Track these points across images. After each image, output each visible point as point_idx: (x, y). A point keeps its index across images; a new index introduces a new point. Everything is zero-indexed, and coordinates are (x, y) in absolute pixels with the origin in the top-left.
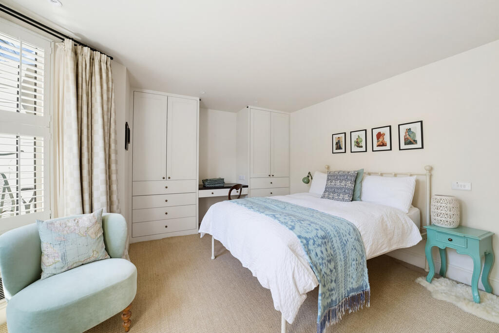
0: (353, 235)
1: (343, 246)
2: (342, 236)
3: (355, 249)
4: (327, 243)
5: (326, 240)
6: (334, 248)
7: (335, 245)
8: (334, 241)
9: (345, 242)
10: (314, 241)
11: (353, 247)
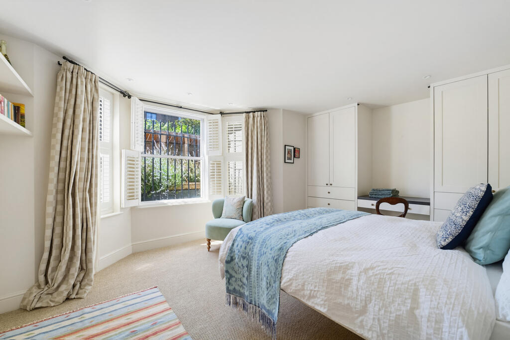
0: (275, 252)
1: (260, 255)
2: (265, 246)
3: (268, 266)
4: (249, 244)
5: (250, 241)
6: (252, 251)
7: (255, 250)
8: (256, 247)
9: (262, 253)
10: (243, 236)
11: (266, 262)
